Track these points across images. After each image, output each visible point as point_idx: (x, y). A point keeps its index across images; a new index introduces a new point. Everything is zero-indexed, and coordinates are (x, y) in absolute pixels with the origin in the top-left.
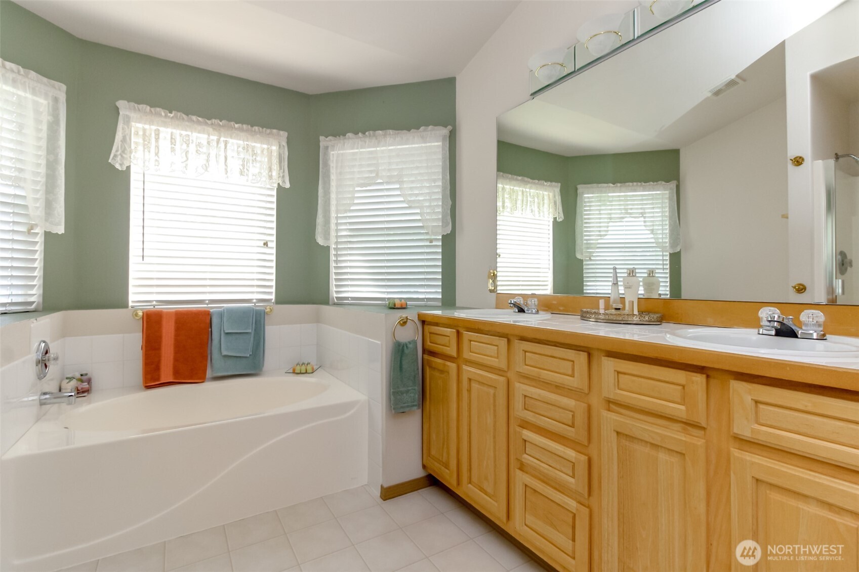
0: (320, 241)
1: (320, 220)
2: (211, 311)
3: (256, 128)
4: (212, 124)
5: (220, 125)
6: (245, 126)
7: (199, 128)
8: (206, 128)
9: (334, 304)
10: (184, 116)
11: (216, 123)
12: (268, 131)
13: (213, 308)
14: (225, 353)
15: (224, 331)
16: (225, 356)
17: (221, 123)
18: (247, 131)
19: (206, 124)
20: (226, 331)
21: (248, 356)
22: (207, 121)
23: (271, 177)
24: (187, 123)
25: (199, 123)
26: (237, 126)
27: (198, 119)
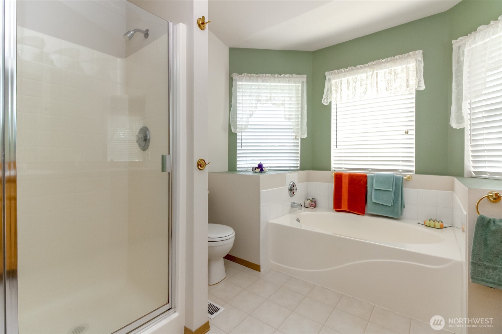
0: (454, 125)
1: (453, 108)
2: (368, 175)
3: (397, 57)
4: (369, 66)
5: (373, 64)
6: (389, 59)
7: (361, 71)
8: (366, 69)
9: (472, 177)
10: (354, 68)
11: (371, 64)
12: (406, 55)
13: (368, 174)
14: (374, 201)
15: (374, 188)
16: (375, 203)
17: (373, 63)
18: (391, 61)
19: (365, 67)
20: (375, 188)
21: (390, 205)
22: (366, 65)
23: (408, 86)
24: (356, 71)
25: (361, 68)
26: (383, 61)
27: (361, 66)
